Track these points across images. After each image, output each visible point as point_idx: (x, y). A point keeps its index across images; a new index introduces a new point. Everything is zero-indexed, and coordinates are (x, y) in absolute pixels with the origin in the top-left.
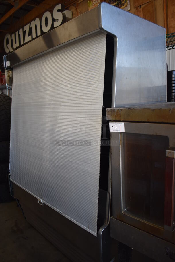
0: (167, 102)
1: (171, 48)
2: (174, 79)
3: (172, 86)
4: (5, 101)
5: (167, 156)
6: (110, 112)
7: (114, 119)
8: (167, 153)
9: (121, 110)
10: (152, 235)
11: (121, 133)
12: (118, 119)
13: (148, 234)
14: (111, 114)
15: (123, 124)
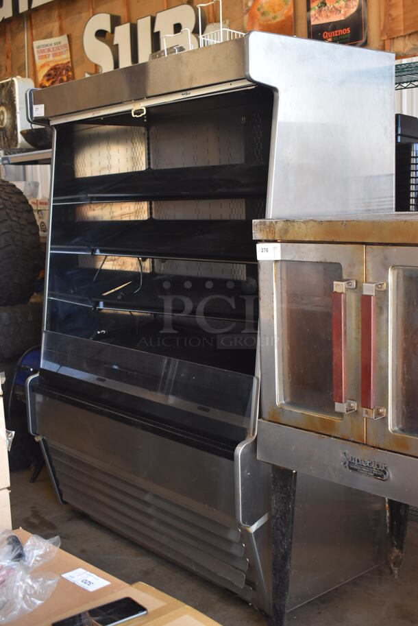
0: (397, 210)
1: (405, 85)
2: (416, 161)
3: (412, 176)
4: (8, 199)
5: (334, 290)
6: (259, 226)
7: (265, 238)
8: (334, 286)
9: (276, 222)
10: (324, 435)
11: (276, 261)
12: (270, 238)
13: (317, 435)
14: (261, 230)
15: (278, 245)
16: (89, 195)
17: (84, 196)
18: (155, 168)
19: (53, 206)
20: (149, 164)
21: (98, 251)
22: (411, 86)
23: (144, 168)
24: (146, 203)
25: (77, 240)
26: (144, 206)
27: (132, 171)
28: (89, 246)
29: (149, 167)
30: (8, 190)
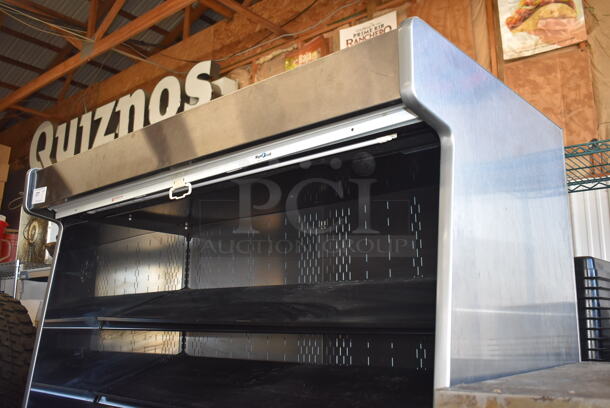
16: (100, 318)
17: (93, 319)
18: (194, 288)
19: (44, 330)
20: (186, 282)
21: (103, 398)
22: (581, 188)
23: (179, 287)
24: (178, 333)
25: (75, 380)
26: (176, 336)
27: (162, 290)
28: (91, 390)
29: (186, 287)
30: (7, 306)
